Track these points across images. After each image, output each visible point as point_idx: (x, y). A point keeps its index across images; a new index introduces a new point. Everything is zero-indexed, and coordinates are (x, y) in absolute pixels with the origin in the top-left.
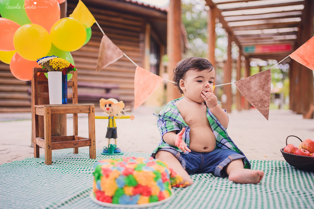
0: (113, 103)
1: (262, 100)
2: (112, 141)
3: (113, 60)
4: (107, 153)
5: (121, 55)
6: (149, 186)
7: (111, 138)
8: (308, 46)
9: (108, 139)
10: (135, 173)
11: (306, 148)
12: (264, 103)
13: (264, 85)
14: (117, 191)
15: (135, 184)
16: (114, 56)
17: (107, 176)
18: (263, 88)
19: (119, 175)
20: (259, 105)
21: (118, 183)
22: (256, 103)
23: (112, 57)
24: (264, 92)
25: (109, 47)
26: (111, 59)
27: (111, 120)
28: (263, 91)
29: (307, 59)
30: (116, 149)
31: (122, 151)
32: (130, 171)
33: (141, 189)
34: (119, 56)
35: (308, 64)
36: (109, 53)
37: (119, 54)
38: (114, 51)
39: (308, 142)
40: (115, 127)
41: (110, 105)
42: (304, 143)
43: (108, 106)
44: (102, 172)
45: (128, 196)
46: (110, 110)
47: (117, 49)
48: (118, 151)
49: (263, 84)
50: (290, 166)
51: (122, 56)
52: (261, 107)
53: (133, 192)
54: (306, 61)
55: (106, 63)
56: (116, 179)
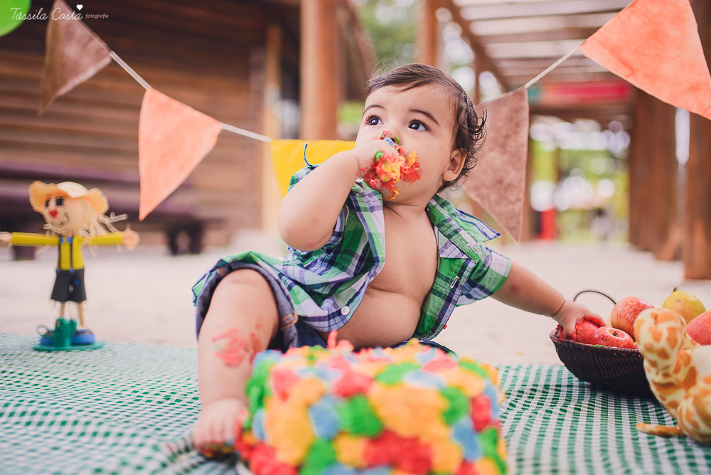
0: (67, 196)
1: (500, 182)
2: (70, 310)
3: (82, 72)
4: (50, 344)
5: (104, 56)
6: (425, 439)
7: (67, 300)
8: (635, 20)
9: (58, 304)
10: (376, 391)
11: (622, 325)
12: (506, 189)
13: (507, 137)
14: (311, 449)
15: (373, 429)
16: (86, 60)
17: (284, 396)
18: (503, 147)
19: (322, 395)
20: (493, 197)
21: (319, 421)
22: (484, 191)
23: (77, 64)
24: (505, 158)
25: (70, 35)
26: (76, 70)
27: (65, 248)
28: (503, 153)
29: (628, 56)
30: (78, 333)
31: (98, 339)
32: (358, 382)
33: (394, 449)
34: (98, 61)
35: (633, 71)
36: (71, 51)
37: (99, 55)
38: (85, 45)
39: (629, 307)
40: (77, 266)
41: (60, 202)
42: (619, 309)
43: (53, 204)
44: (270, 384)
45: (348, 468)
46: (61, 217)
47: (91, 39)
48: (85, 338)
49: (504, 132)
50: (577, 379)
51: (106, 61)
52: (498, 203)
53: (366, 454)
54: (625, 63)
55: (64, 82)
56: (309, 406)
